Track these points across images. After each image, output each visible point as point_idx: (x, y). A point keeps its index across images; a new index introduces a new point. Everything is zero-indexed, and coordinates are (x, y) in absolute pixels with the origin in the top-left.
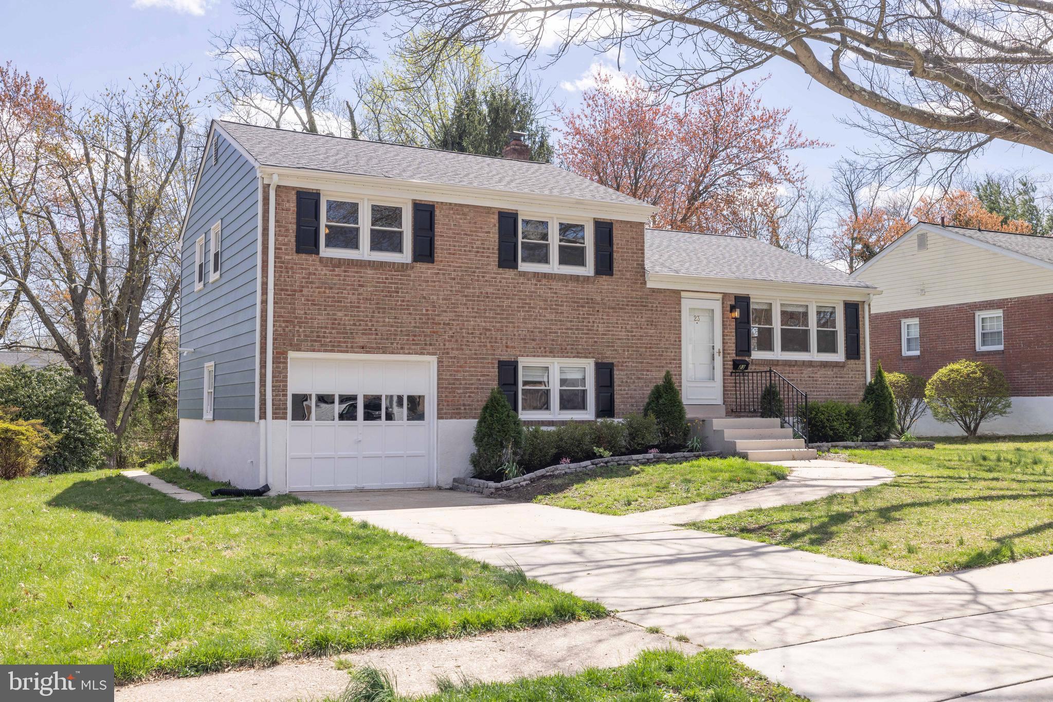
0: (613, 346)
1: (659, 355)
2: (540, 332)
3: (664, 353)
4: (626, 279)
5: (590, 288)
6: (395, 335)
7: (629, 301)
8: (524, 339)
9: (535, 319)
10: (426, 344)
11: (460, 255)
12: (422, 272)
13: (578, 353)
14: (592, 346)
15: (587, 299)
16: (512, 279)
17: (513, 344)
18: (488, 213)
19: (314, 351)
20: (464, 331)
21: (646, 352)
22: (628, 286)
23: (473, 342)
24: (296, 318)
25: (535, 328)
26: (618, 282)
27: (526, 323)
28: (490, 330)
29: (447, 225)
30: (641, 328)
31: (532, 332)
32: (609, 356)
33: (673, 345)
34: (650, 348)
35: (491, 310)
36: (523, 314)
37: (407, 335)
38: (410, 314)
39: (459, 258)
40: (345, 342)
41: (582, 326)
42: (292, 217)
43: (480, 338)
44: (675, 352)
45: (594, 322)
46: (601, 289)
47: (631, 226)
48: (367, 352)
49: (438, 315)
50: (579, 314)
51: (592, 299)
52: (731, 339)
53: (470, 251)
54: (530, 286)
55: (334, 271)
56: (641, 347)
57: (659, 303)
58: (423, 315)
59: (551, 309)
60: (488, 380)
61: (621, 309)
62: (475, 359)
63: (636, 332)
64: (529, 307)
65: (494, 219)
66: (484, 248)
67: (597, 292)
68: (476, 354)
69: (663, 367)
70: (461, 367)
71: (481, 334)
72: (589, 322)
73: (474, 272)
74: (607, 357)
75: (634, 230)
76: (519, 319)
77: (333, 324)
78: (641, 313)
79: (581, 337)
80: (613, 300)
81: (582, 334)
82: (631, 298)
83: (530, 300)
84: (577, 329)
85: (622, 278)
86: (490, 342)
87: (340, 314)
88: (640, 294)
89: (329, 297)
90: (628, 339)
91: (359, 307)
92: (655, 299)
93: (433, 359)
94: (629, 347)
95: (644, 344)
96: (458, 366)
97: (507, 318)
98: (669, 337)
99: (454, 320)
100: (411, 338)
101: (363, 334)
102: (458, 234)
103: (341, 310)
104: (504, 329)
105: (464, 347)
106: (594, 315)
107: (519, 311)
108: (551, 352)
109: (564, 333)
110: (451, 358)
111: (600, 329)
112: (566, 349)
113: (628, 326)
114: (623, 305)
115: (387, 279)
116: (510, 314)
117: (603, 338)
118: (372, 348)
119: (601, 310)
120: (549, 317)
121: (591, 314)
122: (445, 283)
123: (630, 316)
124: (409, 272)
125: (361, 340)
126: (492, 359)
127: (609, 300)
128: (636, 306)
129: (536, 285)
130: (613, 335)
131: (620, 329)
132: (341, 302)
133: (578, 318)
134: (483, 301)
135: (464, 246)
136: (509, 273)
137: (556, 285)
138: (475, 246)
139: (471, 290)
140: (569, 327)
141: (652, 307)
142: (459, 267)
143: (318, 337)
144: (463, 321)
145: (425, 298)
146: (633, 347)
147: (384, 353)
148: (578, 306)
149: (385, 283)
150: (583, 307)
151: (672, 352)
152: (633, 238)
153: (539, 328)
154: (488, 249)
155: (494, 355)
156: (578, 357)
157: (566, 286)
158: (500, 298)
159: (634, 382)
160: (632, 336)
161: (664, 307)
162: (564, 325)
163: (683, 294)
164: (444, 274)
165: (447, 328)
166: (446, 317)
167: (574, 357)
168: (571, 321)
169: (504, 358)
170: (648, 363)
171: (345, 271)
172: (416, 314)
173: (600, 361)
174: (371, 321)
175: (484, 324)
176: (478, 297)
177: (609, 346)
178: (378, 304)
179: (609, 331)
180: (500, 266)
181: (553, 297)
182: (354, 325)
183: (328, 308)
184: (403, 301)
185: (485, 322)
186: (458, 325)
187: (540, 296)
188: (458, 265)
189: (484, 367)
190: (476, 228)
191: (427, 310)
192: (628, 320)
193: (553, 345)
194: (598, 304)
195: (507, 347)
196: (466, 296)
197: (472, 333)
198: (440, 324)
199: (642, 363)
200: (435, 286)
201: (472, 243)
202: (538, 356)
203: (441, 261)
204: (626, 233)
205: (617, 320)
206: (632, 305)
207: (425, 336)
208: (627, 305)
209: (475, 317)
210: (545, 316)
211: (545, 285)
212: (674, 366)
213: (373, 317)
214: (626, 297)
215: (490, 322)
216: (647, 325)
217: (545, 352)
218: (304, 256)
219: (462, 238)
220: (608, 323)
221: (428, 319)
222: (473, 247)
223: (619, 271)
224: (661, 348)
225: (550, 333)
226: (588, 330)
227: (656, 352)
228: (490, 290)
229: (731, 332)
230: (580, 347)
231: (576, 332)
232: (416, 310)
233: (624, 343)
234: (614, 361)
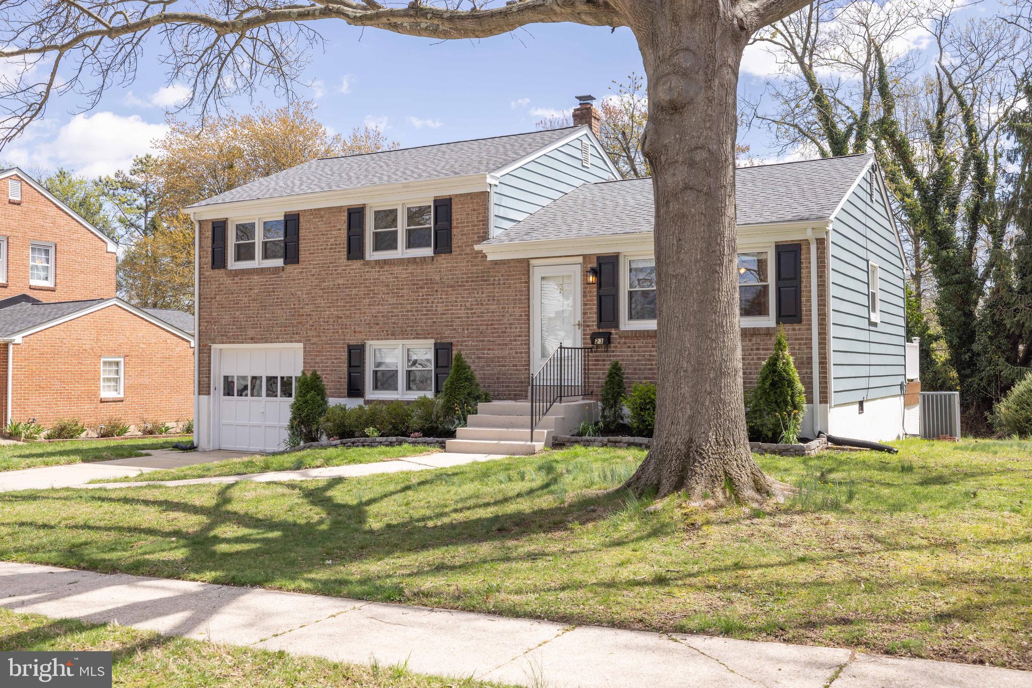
0: (452, 326)
1: (502, 332)
2: (383, 316)
3: (508, 330)
4: (465, 254)
5: (429, 268)
6: (273, 327)
7: (469, 277)
8: (369, 324)
9: (378, 305)
10: (293, 334)
11: (317, 253)
12: (290, 273)
13: (417, 334)
14: (431, 326)
15: (427, 280)
16: (359, 269)
17: (360, 329)
18: (340, 212)
19: (223, 343)
20: (321, 320)
21: (487, 329)
22: (468, 262)
23: (328, 329)
24: (212, 319)
25: (378, 313)
26: (457, 259)
27: (370, 309)
28: (341, 318)
29: (308, 229)
30: (482, 305)
31: (376, 317)
32: (448, 336)
33: (519, 320)
34: (492, 324)
35: (342, 299)
36: (368, 301)
37: (281, 327)
38: (282, 309)
39: (317, 257)
40: (241, 335)
41: (421, 307)
42: (209, 242)
43: (333, 325)
44: (521, 328)
45: (433, 302)
46: (441, 268)
47: (471, 198)
48: (256, 342)
49: (302, 308)
50: (419, 296)
51: (431, 280)
52: (592, 309)
53: (325, 249)
54: (373, 274)
55: (234, 279)
56: (481, 325)
57: (502, 276)
58: (291, 309)
59: (392, 293)
60: (340, 363)
61: (460, 286)
62: (329, 344)
63: (476, 309)
64: (374, 294)
65: (344, 217)
66: (336, 245)
67: (436, 271)
68: (330, 340)
69: (506, 344)
70: (319, 352)
71: (334, 322)
72: (428, 303)
73: (329, 267)
74: (446, 337)
75: (475, 201)
76: (364, 305)
77: (234, 321)
78: (482, 288)
79: (420, 319)
80: (453, 278)
81: (421, 315)
82: (471, 273)
83: (374, 286)
84: (417, 311)
85: (462, 254)
86: (342, 329)
87: (238, 313)
88: (481, 268)
89: (231, 301)
90: (468, 317)
91: (249, 307)
92: (497, 272)
93: (301, 345)
94: (468, 325)
95: (485, 321)
96: (317, 351)
97: (354, 306)
98: (514, 312)
99: (313, 311)
100: (283, 329)
101: (252, 328)
102: (316, 235)
103: (238, 310)
104: (353, 315)
105: (321, 334)
106: (433, 295)
107: (365, 298)
108: (392, 335)
109: (404, 315)
110: (312, 344)
111: (439, 309)
112: (406, 331)
113: (468, 304)
114: (462, 282)
115: (267, 281)
116: (357, 302)
117: (442, 318)
118: (258, 339)
119: (439, 290)
120: (391, 301)
121: (430, 295)
122: (307, 279)
123: (470, 293)
124: (282, 274)
125: (251, 333)
126: (343, 344)
127: (448, 279)
128: (476, 281)
129: (379, 272)
130: (452, 314)
131: (459, 307)
132: (238, 304)
133: (417, 299)
134: (335, 292)
135: (321, 245)
136: (357, 264)
137: (397, 270)
138: (329, 244)
139: (326, 284)
140: (409, 309)
141: (494, 280)
142: (318, 264)
143: (225, 332)
144: (320, 311)
145: (292, 294)
146: (473, 325)
147: (266, 342)
148: (417, 288)
149: (266, 285)
150: (422, 288)
151: (516, 328)
152: (474, 210)
153: (382, 312)
154: (340, 244)
155: (344, 340)
156: (417, 338)
157: (406, 269)
158: (349, 288)
159: (474, 362)
160: (472, 313)
161: (507, 280)
162: (404, 308)
163: (532, 262)
164: (306, 272)
165: (309, 318)
166: (307, 309)
167: (414, 338)
168: (411, 304)
169: (352, 342)
170: (489, 341)
171: (241, 279)
172: (287, 309)
173: (439, 341)
174: (257, 317)
175: (336, 313)
176: (332, 288)
177: (447, 326)
178: (261, 302)
179: (448, 310)
180: (348, 259)
181: (394, 282)
182: (247, 321)
183: (231, 309)
184: (278, 299)
185: (337, 311)
186: (317, 315)
187: (382, 282)
188: (316, 263)
189: (336, 351)
190: (330, 227)
191: (294, 305)
192: (468, 297)
193: (394, 327)
194: (437, 283)
195: (355, 332)
196: (323, 289)
197: (327, 322)
198: (303, 315)
199: (483, 341)
200: (299, 284)
201: (326, 241)
202: (382, 339)
203: (304, 261)
204: (466, 206)
205: (456, 298)
206: (472, 281)
207: (293, 326)
208: (467, 282)
209: (330, 307)
210: (387, 301)
211: (387, 271)
212: (519, 343)
213: (258, 313)
214: (465, 274)
215: (341, 310)
216: (489, 300)
217: (388, 335)
218: (217, 271)
219: (319, 239)
220: (446, 302)
221: (295, 312)
222: (327, 245)
223: (459, 247)
224: (505, 324)
225: (392, 316)
226: (428, 311)
227: (498, 328)
228: (341, 281)
229: (592, 300)
230: (419, 328)
231: (416, 314)
232: (286, 305)
233: (463, 321)
234: (452, 340)
